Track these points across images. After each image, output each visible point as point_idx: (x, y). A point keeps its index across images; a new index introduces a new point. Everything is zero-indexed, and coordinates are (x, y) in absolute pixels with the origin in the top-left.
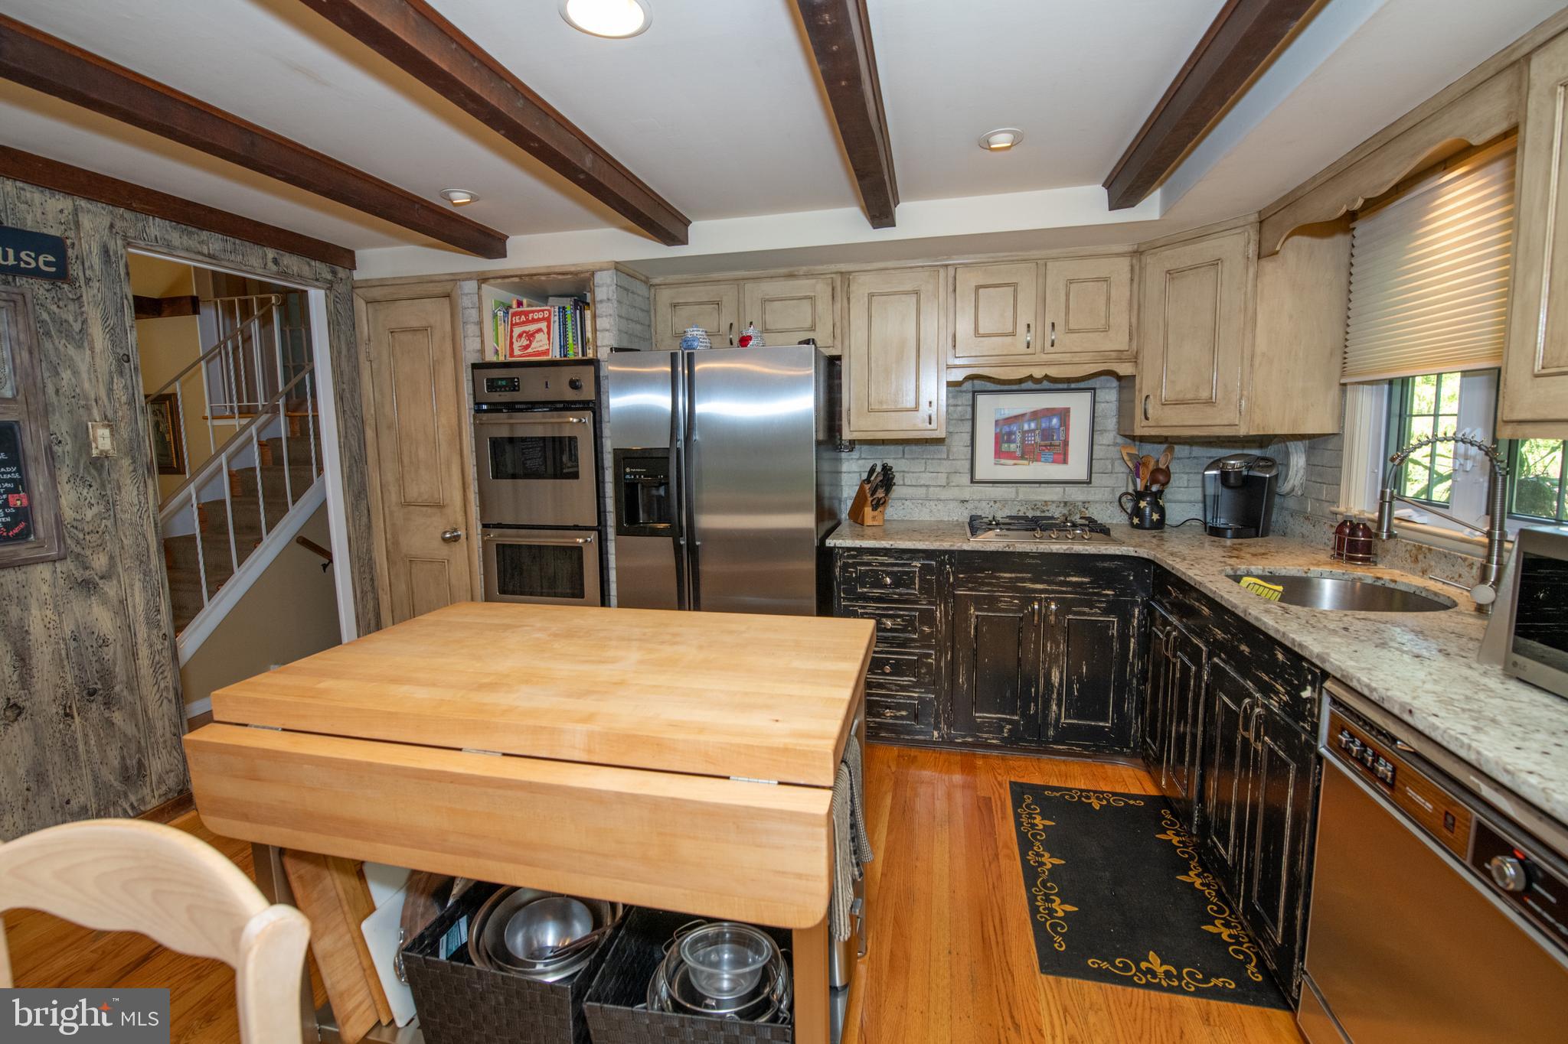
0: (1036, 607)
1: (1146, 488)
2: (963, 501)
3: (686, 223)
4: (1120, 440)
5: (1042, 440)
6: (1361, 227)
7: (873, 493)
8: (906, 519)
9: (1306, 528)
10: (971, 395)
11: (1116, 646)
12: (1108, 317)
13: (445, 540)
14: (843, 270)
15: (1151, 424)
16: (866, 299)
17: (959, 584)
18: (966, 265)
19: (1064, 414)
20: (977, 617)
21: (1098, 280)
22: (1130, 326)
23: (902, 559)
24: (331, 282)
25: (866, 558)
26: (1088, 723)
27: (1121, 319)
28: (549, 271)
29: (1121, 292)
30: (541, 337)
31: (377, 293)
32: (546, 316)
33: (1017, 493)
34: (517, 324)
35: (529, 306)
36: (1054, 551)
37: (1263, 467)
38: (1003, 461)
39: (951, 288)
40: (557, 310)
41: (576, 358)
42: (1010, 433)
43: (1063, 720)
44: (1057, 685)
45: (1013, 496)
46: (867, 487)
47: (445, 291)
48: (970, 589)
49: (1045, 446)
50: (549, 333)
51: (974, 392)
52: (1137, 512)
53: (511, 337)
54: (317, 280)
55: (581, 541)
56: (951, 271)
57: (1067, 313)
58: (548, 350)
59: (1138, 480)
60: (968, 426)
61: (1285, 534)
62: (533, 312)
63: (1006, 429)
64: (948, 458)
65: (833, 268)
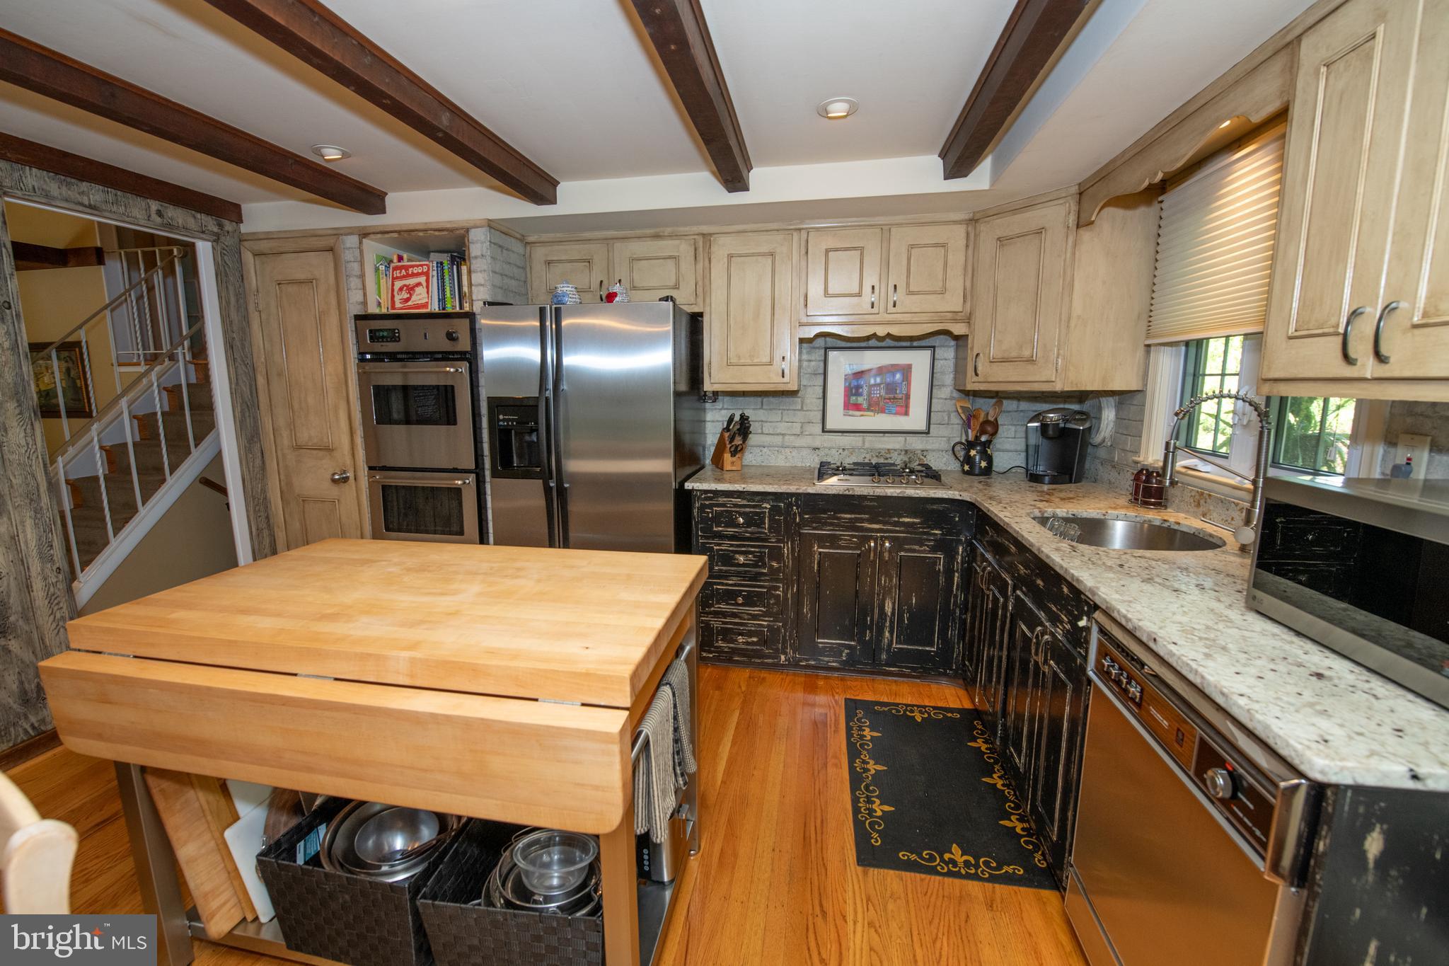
0: (872, 544)
1: (977, 438)
2: (815, 449)
3: (554, 183)
4: (956, 394)
5: (886, 393)
6: (1169, 199)
7: (732, 439)
8: (763, 464)
9: (1113, 475)
10: (823, 351)
11: (942, 580)
12: (945, 281)
13: (334, 481)
14: (705, 232)
15: (980, 380)
16: (726, 260)
17: (804, 523)
18: (817, 229)
19: (906, 370)
20: (820, 553)
21: (936, 245)
22: (965, 289)
23: (754, 501)
24: (217, 235)
25: (722, 500)
26: (917, 647)
27: (956, 284)
28: (426, 227)
29: (957, 257)
30: (421, 291)
31: (264, 246)
32: (425, 270)
33: (864, 443)
34: (397, 278)
35: (409, 260)
36: (889, 494)
37: (1078, 420)
38: (851, 412)
39: (803, 251)
40: (435, 265)
41: (454, 311)
42: (858, 387)
43: (894, 646)
44: (889, 614)
45: (860, 444)
46: (727, 435)
47: (328, 245)
48: (815, 529)
49: (889, 399)
50: (427, 287)
51: (826, 349)
52: (968, 460)
53: (393, 290)
54: (203, 232)
55: (460, 482)
56: (804, 234)
57: (908, 276)
58: (427, 303)
59: (970, 431)
60: (820, 380)
61: (1095, 481)
62: (413, 266)
63: (854, 383)
64: (802, 409)
65: (696, 229)
